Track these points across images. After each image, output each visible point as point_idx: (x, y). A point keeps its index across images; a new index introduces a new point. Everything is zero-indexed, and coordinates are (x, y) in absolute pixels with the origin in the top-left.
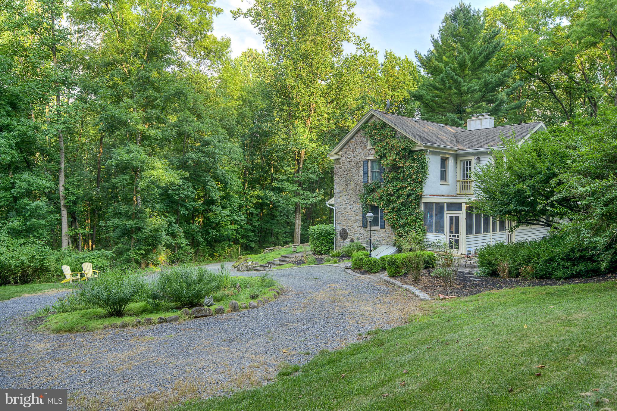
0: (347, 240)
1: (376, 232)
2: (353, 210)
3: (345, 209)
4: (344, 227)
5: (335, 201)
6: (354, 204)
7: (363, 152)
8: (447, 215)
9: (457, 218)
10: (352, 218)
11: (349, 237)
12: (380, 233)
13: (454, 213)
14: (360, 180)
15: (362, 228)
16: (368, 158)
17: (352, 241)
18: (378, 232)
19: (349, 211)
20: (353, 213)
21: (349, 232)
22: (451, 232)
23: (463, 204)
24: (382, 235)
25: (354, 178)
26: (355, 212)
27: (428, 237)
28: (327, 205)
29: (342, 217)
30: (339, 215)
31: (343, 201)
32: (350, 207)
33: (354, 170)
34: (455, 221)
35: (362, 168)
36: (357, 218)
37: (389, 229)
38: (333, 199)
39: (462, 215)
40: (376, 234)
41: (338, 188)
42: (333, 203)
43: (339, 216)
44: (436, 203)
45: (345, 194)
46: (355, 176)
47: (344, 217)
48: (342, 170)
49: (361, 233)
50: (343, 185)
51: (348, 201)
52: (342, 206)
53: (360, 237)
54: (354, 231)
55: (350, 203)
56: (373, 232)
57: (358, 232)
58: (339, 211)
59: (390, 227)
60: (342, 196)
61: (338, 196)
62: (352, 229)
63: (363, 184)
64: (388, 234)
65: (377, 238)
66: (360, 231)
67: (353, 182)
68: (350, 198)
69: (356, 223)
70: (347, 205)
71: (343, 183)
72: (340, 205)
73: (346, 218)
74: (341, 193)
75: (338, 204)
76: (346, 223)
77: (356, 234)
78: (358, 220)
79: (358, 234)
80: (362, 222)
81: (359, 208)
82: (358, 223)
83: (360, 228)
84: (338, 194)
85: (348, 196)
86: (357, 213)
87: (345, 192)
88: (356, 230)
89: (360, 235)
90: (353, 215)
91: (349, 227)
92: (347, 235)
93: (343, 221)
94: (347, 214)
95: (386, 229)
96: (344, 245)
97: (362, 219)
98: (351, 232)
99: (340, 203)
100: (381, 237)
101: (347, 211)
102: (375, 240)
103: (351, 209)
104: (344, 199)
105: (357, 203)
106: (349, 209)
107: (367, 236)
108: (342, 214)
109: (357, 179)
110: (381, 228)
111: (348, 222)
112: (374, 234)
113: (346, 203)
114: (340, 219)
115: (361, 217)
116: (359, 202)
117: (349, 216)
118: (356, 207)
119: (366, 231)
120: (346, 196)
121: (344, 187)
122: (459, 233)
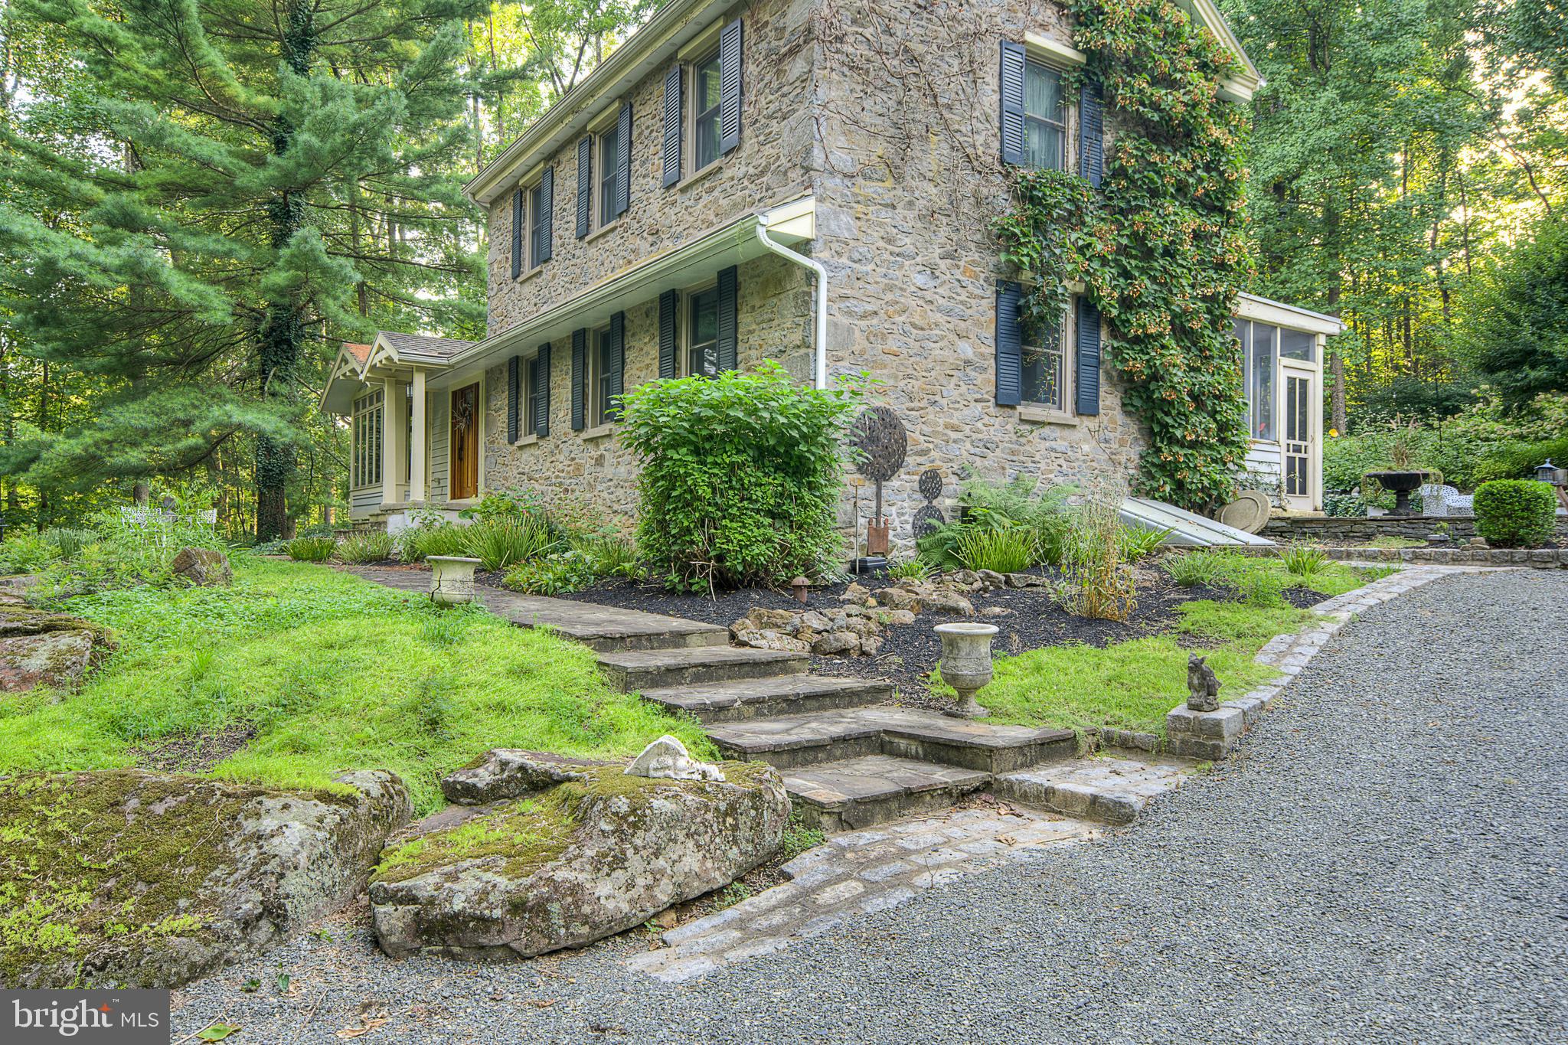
0: (895, 483)
1: (1058, 432)
2: (940, 301)
3: (890, 288)
4: (879, 402)
5: (818, 226)
6: (943, 264)
8: (1283, 370)
9: (1304, 383)
10: (937, 352)
11: (911, 461)
12: (1075, 435)
13: (1298, 368)
14: (985, 142)
15: (993, 410)
16: (1028, 38)
17: (930, 485)
18: (1067, 432)
19: (912, 303)
20: (939, 317)
21: (915, 435)
22: (1291, 434)
23: (1321, 340)
24: (1086, 448)
25: (946, 114)
26: (949, 312)
28: (761, 232)
29: (871, 336)
30: (846, 321)
31: (875, 234)
32: (921, 280)
33: (945, 67)
34: (1299, 397)
35: (991, 79)
36: (966, 349)
37: (1113, 421)
38: (810, 204)
39: (1316, 374)
40: (1061, 445)
41: (842, 141)
42: (803, 229)
43: (850, 330)
44: (1257, 323)
45: (888, 198)
46: (950, 108)
47: (884, 338)
48: (869, 33)
49: (980, 436)
50: (874, 135)
51: (908, 240)
52: (870, 267)
53: (978, 462)
54: (946, 427)
55: (919, 259)
56: (1046, 431)
57: (967, 432)
58: (849, 292)
59: (1118, 408)
60: (869, 201)
61: (843, 195)
62: (931, 413)
63: (997, 167)
64: (1106, 441)
65: (1061, 461)
66: (979, 425)
67: (942, 137)
68: (919, 225)
69: (954, 380)
70: (902, 267)
71: (879, 121)
72: (856, 256)
73: (892, 344)
74: (860, 180)
75: (835, 246)
76: (896, 377)
77: (955, 441)
78: (967, 362)
79: (968, 445)
80: (993, 378)
81: (971, 296)
82: (970, 382)
83: (979, 406)
84: (838, 181)
85: (911, 215)
86: (962, 324)
87: (887, 184)
88: (955, 421)
89: (977, 451)
90: (938, 332)
91: (916, 404)
92: (904, 448)
93: (875, 364)
94: (902, 319)
95: (1103, 418)
96: (878, 513)
97: (993, 361)
98: (926, 429)
99: (852, 243)
100: (1079, 456)
101: (902, 300)
102: (1051, 472)
103: (928, 296)
104: (881, 225)
105: (962, 263)
106: (913, 289)
107: (1013, 453)
108: (864, 316)
109: (963, 129)
110: (1079, 412)
111: (910, 371)
112: (1048, 444)
113: (897, 250)
114: (857, 348)
115: (984, 349)
116: (973, 262)
117: (914, 331)
118: (959, 290)
119: (1009, 427)
120: (894, 207)
121: (880, 147)
122: (1309, 438)
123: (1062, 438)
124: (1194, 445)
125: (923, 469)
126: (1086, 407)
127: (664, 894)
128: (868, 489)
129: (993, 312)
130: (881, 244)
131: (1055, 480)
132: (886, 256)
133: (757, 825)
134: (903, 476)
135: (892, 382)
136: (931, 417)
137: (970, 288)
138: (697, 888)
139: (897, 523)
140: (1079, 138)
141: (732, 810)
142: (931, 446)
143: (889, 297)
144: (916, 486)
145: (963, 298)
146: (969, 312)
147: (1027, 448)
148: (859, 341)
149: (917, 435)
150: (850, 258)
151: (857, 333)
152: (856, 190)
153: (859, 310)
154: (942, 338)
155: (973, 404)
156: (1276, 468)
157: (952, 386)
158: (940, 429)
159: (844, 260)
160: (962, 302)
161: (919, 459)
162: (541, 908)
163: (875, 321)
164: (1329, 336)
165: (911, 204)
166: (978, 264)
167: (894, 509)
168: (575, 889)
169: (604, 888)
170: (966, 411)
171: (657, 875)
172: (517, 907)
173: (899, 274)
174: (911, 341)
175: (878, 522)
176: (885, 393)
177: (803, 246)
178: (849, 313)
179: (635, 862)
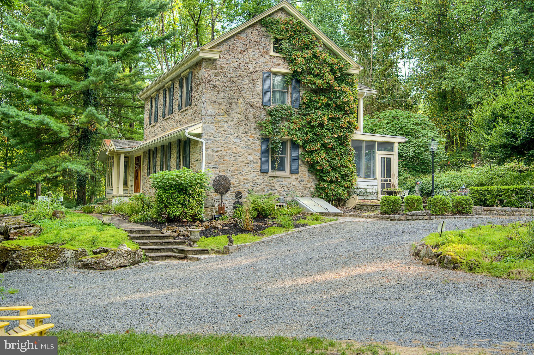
0: (227, 195)
1: (283, 179)
2: (242, 145)
3: (226, 143)
4: (222, 174)
5: (203, 130)
6: (243, 136)
7: (262, 60)
8: (379, 155)
9: (389, 159)
10: (241, 159)
11: (232, 189)
12: (290, 180)
13: (386, 154)
14: (257, 100)
15: (260, 174)
16: (272, 69)
17: (239, 195)
18: (287, 179)
19: (233, 147)
20: (241, 150)
21: (233, 182)
22: (383, 176)
23: (397, 144)
24: (294, 183)
25: (244, 95)
26: (245, 148)
27: (359, 183)
28: (187, 134)
29: (219, 156)
30: (212, 153)
31: (221, 130)
32: (236, 140)
33: (244, 82)
34: (387, 163)
35: (260, 83)
36: (250, 158)
37: (304, 175)
38: (201, 125)
39: (394, 156)
40: (284, 183)
41: (211, 107)
42: (199, 131)
43: (213, 155)
44: (366, 141)
45: (225, 120)
46: (245, 93)
47: (224, 157)
48: (219, 78)
49: (256, 181)
50: (221, 104)
51: (231, 130)
52: (219, 139)
53: (255, 189)
54: (244, 179)
55: (235, 135)
56: (279, 179)
57: (251, 180)
58: (213, 146)
59: (307, 171)
60: (219, 121)
61: (211, 121)
62: (239, 176)
63: (262, 107)
64: (302, 181)
65: (285, 188)
66: (255, 178)
67: (243, 101)
68: (235, 126)
69: (246, 167)
70: (229, 137)
71: (222, 100)
72: (215, 136)
73: (226, 158)
74: (217, 116)
75: (209, 134)
76: (227, 167)
77: (247, 183)
78: (251, 161)
79: (251, 184)
80: (260, 165)
81: (252, 143)
82: (252, 166)
83: (255, 173)
84: (210, 117)
85: (232, 123)
86: (249, 151)
87: (225, 116)
88: (247, 178)
89: (254, 185)
90: (241, 154)
91: (234, 174)
92: (230, 186)
93: (221, 164)
94: (230, 151)
95: (301, 174)
96: (222, 203)
97: (260, 161)
98: (237, 180)
99: (214, 133)
100: (291, 186)
101: (229, 146)
102: (281, 191)
103: (238, 144)
104: (223, 127)
105: (249, 134)
106: (233, 143)
107: (267, 186)
108: (217, 151)
109: (250, 98)
110: (291, 173)
111: (232, 165)
112: (280, 183)
113: (228, 133)
114: (215, 160)
115: (256, 157)
116: (253, 134)
117: (233, 154)
118: (248, 142)
119: (266, 178)
120: (227, 122)
121: (223, 107)
122: (392, 177)
123: (285, 181)
124: (332, 182)
125: (236, 191)
126: (294, 171)
127: (118, 264)
128: (219, 196)
129: (260, 147)
130: (223, 132)
131: (283, 193)
132: (225, 135)
133: (135, 257)
134: (230, 193)
135: (226, 168)
136: (239, 177)
137: (252, 141)
138: (123, 264)
139: (228, 206)
140: (292, 94)
141: (130, 254)
142: (239, 185)
143: (225, 146)
144: (234, 196)
145: (250, 144)
146: (252, 147)
147: (272, 184)
148: (216, 158)
149: (234, 182)
150: (213, 137)
151: (215, 156)
152: (215, 119)
153: (216, 150)
154: (242, 155)
155: (253, 173)
156: (376, 187)
157: (246, 168)
158: (242, 180)
159: (212, 138)
160: (249, 145)
161: (235, 188)
162: (99, 263)
163: (221, 152)
164: (399, 143)
165: (232, 121)
166: (255, 134)
167: (227, 202)
168: (104, 262)
169: (108, 262)
170: (251, 175)
171: (117, 262)
172: (96, 263)
173: (229, 139)
174: (232, 157)
175: (221, 205)
176: (224, 171)
177: (199, 136)
178: (213, 151)
179: (113, 259)
